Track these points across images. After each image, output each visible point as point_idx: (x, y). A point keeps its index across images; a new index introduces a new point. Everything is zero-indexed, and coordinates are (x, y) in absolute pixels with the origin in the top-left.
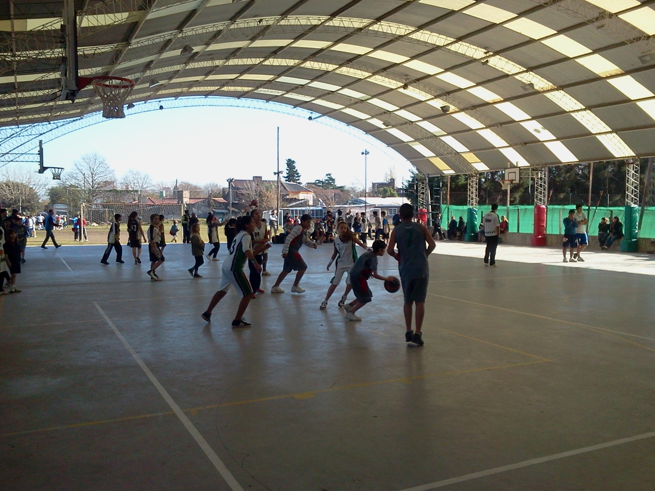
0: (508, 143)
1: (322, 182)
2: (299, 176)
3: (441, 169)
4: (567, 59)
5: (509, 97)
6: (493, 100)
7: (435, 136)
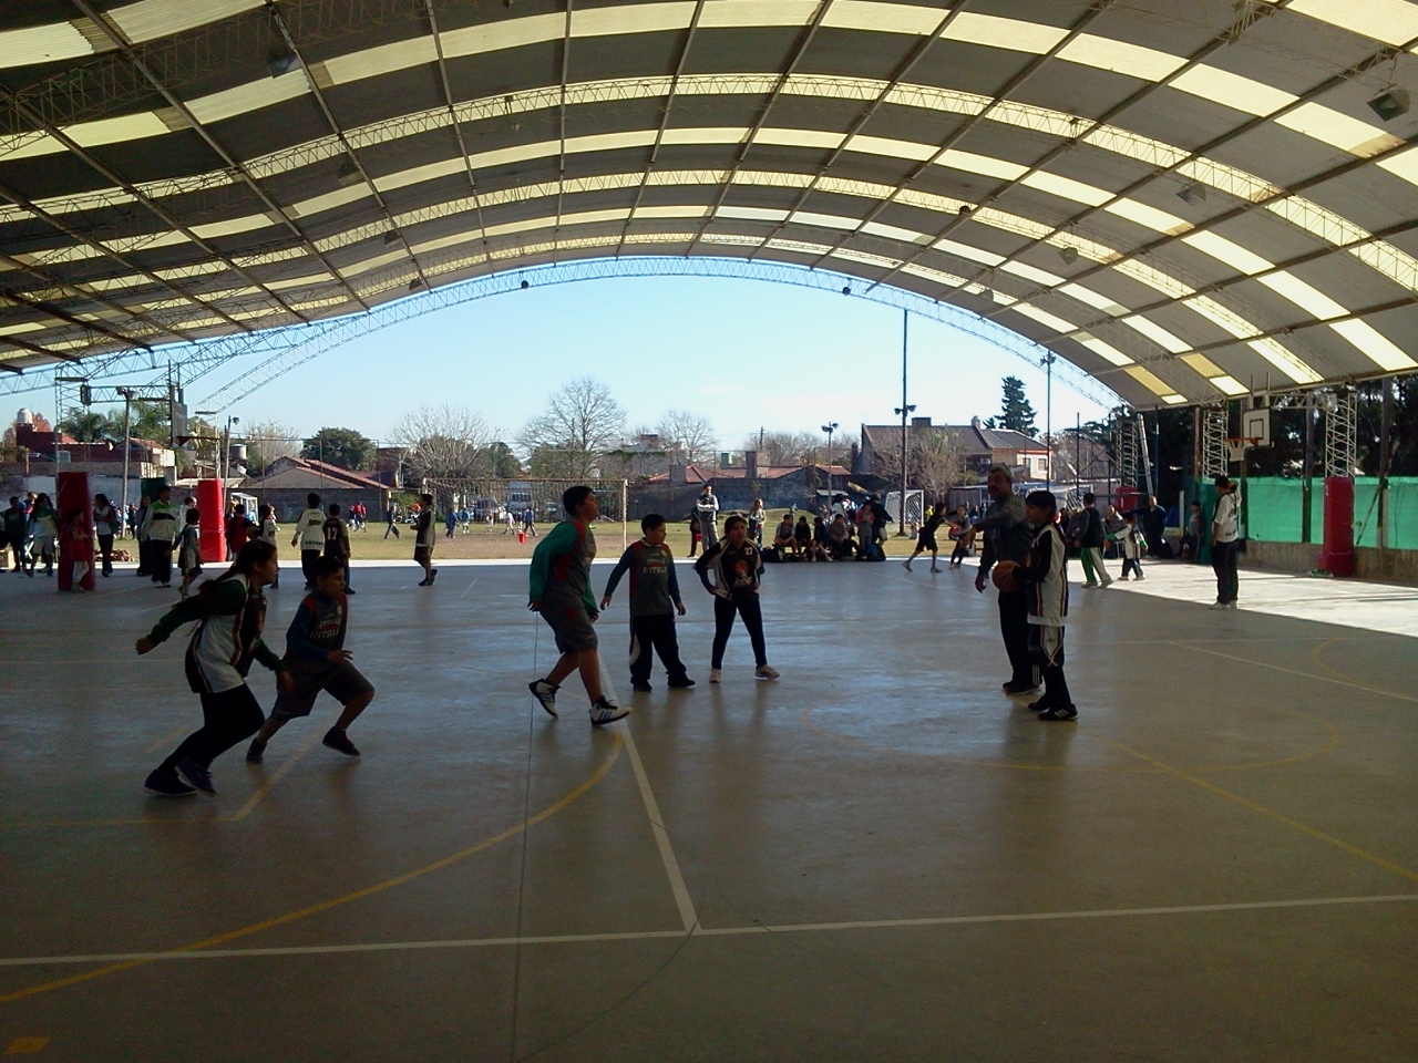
0: (1260, 329)
1: (1102, 426)
2: (1032, 415)
3: (1158, 394)
4: (1256, 121)
5: (1203, 219)
6: (1175, 229)
7: (1112, 317)
